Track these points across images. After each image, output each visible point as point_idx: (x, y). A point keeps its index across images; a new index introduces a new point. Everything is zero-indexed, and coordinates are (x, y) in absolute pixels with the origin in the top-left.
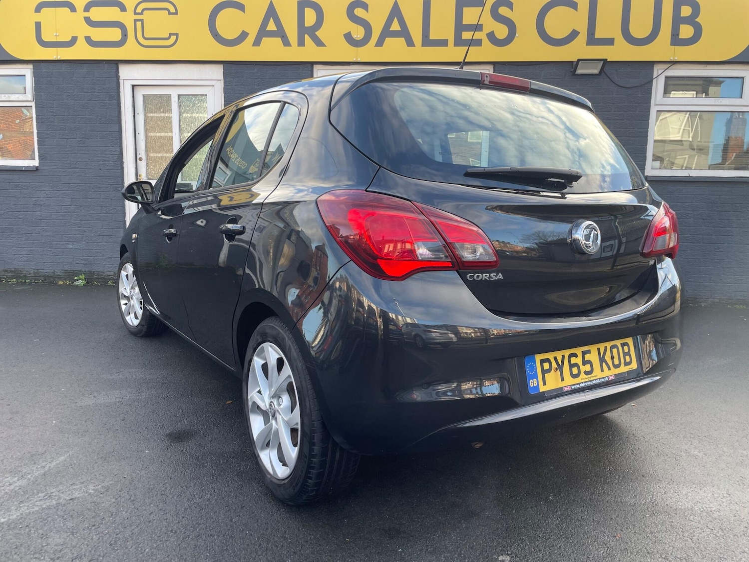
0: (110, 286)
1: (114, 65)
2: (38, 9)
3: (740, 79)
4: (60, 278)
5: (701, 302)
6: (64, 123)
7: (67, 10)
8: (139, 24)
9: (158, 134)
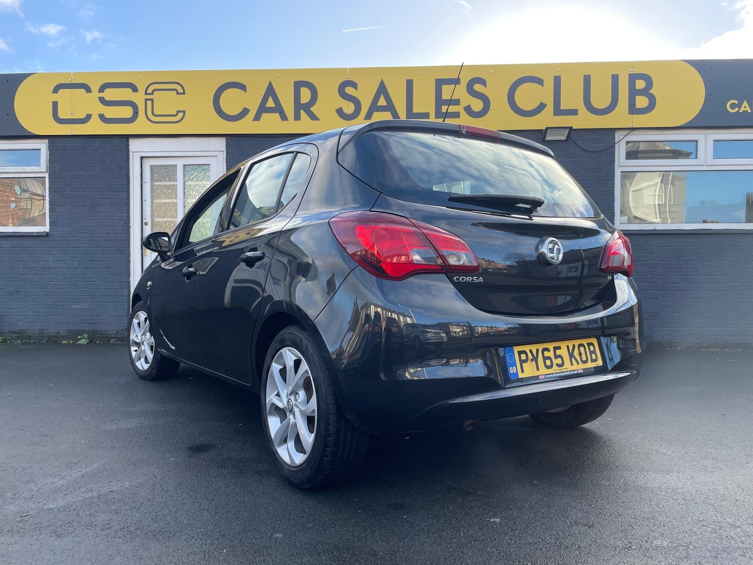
0: (112, 344)
1: (125, 140)
2: (56, 90)
3: (695, 142)
4: (64, 338)
5: (677, 346)
6: (75, 192)
7: (83, 91)
8: (149, 103)
9: (164, 201)
